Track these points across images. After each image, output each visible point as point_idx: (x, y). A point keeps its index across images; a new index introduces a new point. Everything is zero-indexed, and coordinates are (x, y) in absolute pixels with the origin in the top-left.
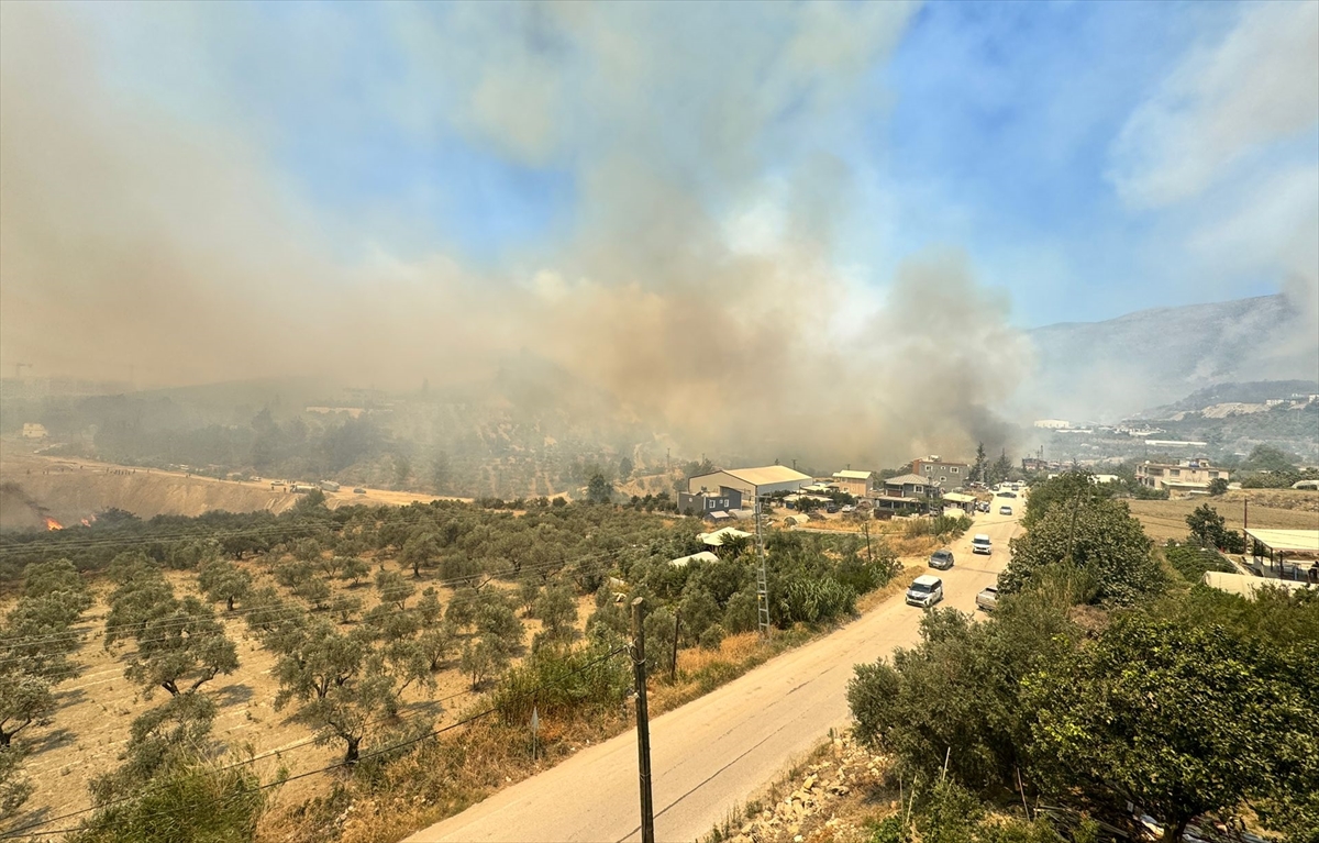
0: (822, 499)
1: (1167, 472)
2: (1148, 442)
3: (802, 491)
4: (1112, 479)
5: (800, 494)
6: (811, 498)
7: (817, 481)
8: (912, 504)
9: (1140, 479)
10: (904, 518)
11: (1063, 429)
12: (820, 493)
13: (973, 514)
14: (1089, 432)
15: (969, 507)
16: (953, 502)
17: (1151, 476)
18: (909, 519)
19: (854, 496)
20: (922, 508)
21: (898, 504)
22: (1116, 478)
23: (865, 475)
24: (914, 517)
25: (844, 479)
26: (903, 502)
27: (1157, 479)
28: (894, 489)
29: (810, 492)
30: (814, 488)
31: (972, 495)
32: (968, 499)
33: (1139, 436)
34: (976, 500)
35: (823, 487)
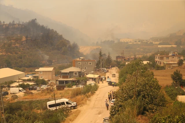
0: (31, 83)
1: (165, 58)
2: (159, 46)
3: (20, 81)
4: (147, 63)
5: (19, 82)
6: (25, 84)
7: (28, 74)
8: (73, 81)
9: (157, 62)
10: (70, 88)
11: (130, 42)
12: (29, 80)
13: (99, 83)
14: (139, 43)
15: (97, 80)
16: (90, 78)
17: (160, 60)
18: (72, 89)
19: (46, 80)
20: (77, 83)
21: (67, 82)
22: (148, 62)
23: (51, 69)
24: (74, 87)
25: (41, 72)
26: (69, 81)
27: (162, 61)
28: (65, 75)
29: (24, 81)
30: (26, 78)
31: (97, 74)
32: (96, 76)
33: (156, 44)
34: (100, 76)
35: (30, 77)
